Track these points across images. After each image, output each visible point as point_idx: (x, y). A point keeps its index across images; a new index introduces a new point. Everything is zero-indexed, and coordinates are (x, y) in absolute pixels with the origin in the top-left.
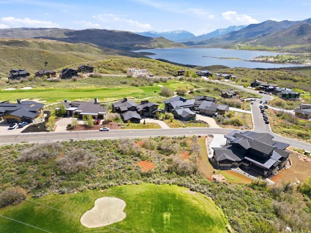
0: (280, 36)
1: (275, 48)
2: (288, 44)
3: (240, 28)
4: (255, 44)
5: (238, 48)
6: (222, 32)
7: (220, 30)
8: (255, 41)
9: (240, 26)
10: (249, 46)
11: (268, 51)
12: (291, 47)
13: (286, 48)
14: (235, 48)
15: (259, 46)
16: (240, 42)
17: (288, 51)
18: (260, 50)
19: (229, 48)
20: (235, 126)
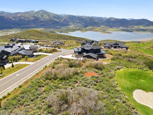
20: (56, 51)
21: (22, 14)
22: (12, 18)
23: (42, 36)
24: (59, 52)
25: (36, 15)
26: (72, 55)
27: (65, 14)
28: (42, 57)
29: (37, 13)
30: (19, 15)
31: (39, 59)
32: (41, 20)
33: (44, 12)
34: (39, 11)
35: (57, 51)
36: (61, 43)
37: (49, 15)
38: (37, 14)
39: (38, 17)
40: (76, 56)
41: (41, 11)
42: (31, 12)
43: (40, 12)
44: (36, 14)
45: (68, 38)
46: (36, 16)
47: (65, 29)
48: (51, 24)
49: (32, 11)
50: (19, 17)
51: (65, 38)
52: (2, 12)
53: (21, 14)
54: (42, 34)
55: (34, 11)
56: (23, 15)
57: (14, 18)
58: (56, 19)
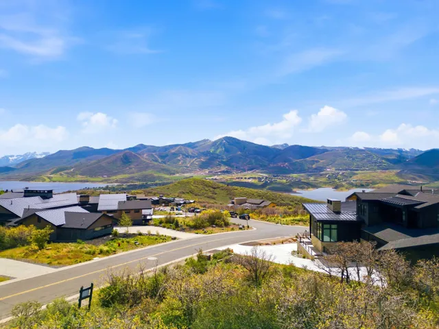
0: (103, 164)
1: (100, 178)
2: (116, 174)
3: (44, 156)
4: (73, 174)
5: (48, 180)
6: (15, 159)
7: (11, 156)
8: (72, 170)
9: (44, 153)
10: (65, 176)
11: (92, 182)
12: (120, 177)
13: (114, 178)
14: (44, 180)
15: (79, 177)
16: (50, 172)
17: (117, 181)
18: (81, 181)
19: (33, 180)
20: (221, 226)
21: (180, 149)
23: (215, 196)
24: (233, 229)
25: (212, 149)
26: (294, 246)
28: (136, 245)
29: (215, 143)
30: (173, 151)
31: (107, 253)
32: (223, 160)
33: (232, 141)
34: (220, 139)
35: (227, 225)
36: (261, 205)
37: (244, 148)
39: (217, 154)
40: (324, 253)
41: (225, 140)
42: (201, 144)
43: (221, 143)
44: (213, 146)
45: (291, 203)
46: (211, 152)
47: (285, 181)
49: (205, 141)
50: (174, 154)
51: (282, 202)
52: (142, 145)
53: (178, 148)
54: (217, 191)
55: (208, 140)
56: (183, 149)
57: (162, 157)
58: (259, 157)
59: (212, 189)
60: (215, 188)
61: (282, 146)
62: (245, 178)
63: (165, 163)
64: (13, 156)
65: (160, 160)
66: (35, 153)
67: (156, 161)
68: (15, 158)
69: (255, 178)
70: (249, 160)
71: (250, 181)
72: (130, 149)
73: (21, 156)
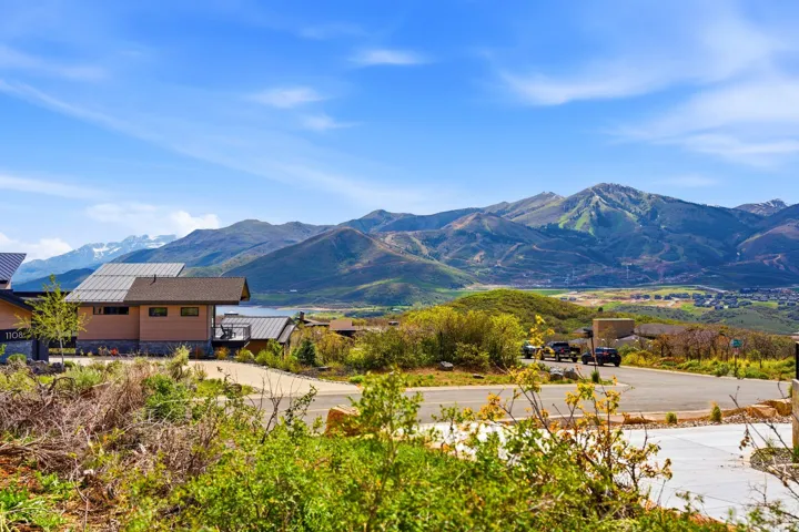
1: (282, 296)
2: (317, 285)
3: (163, 244)
6: (106, 253)
7: (97, 246)
9: (164, 238)
17: (320, 304)
21: (478, 219)
22: (419, 242)
25: (563, 218)
27: (781, 203)
29: (569, 204)
32: (594, 248)
33: (618, 196)
34: (584, 193)
37: (654, 217)
38: (567, 214)
39: (575, 233)
41: (599, 193)
42: (535, 205)
43: (588, 202)
44: (567, 210)
46: (561, 226)
47: (774, 305)
48: (661, 272)
49: (542, 197)
50: (461, 233)
52: (382, 212)
55: (551, 194)
56: (485, 221)
57: (431, 242)
58: (699, 240)
59: (554, 320)
60: (563, 318)
61: (766, 206)
62: (658, 297)
63: (437, 256)
64: (101, 245)
65: (425, 250)
66: (146, 236)
67: (417, 252)
68: (105, 249)
69: (685, 296)
70: (667, 247)
71: (670, 304)
72: (352, 223)
73: (117, 245)
